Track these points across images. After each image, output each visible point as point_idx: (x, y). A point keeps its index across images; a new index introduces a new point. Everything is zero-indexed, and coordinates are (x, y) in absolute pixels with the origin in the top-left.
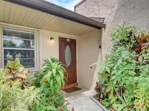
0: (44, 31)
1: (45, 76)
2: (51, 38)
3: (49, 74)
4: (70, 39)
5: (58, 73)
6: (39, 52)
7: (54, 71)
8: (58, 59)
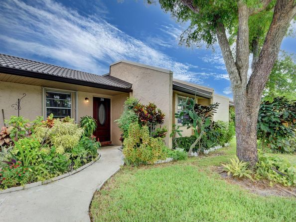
0: (80, 92)
1: (85, 125)
2: (86, 99)
3: (88, 123)
4: (104, 99)
5: (92, 124)
6: (75, 111)
7: (90, 122)
8: (92, 117)
